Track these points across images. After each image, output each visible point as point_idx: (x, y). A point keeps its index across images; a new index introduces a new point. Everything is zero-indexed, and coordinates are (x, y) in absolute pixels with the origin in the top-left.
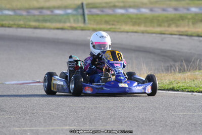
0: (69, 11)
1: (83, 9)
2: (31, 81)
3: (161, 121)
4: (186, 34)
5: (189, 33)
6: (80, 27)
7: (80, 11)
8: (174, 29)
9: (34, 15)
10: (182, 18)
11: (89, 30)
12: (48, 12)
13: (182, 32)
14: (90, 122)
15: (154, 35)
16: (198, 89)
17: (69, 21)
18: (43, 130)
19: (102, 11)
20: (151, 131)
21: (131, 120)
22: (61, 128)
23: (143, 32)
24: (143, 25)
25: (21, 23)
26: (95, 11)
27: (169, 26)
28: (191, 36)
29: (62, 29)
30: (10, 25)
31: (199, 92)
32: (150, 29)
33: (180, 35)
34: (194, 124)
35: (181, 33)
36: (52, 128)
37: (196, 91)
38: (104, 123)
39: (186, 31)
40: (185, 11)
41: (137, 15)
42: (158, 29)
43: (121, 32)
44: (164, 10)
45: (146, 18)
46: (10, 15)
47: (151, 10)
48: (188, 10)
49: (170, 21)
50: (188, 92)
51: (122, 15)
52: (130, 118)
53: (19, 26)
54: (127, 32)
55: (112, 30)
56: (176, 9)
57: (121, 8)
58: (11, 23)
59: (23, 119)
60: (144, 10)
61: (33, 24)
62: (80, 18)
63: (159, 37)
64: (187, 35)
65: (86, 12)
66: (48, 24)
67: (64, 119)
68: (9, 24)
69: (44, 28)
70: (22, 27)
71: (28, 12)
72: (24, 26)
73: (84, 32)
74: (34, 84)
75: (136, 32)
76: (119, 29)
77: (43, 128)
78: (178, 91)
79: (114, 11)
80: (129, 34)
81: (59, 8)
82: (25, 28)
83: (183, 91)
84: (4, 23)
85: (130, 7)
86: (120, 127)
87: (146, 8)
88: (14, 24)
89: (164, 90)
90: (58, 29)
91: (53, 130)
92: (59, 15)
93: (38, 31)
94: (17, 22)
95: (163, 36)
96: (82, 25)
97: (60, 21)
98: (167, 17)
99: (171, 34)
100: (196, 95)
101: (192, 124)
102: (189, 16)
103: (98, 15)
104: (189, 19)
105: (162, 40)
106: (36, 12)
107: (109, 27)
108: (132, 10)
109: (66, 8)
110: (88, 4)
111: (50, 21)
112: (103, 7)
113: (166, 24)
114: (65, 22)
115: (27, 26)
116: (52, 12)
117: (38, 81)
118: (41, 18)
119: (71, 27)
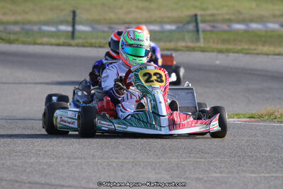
1: (197, 24)
6: (200, 47)
11: (213, 51)
17: (183, 39)
19: (213, 27)
43: (258, 54)
47: (282, 26)
51: (246, 31)
54: (267, 55)
55: (245, 52)
68: (100, 43)
73: (206, 53)
75: (279, 55)
76: (255, 50)
79: (229, 26)
80: (270, 57)
84: (93, 41)
85: (252, 21)
87: (274, 22)
108: (254, 26)
110: (202, 16)
119: (187, 47)
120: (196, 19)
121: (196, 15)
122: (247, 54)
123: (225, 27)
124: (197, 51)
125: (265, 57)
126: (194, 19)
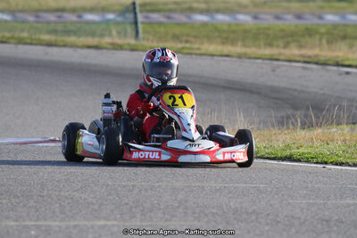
0: (111, 16)
1: (135, 13)
2: (40, 139)
3: (268, 215)
4: (315, 60)
5: (322, 59)
6: (129, 44)
7: (130, 16)
8: (294, 51)
9: (48, 23)
10: (309, 32)
12: (73, 18)
13: (310, 57)
14: (142, 215)
15: (259, 61)
16: (335, 159)
17: (110, 35)
18: (60, 227)
19: (169, 17)
20: (249, 232)
21: (215, 211)
22: (91, 223)
23: (240, 56)
24: (240, 43)
25: (25, 35)
26: (155, 16)
27: (286, 46)
28: (325, 64)
29: (97, 47)
30: (4, 40)
31: (336, 164)
32: (251, 51)
33: (305, 62)
34: (327, 221)
35: (307, 59)
36: (76, 223)
37: (332, 163)
38: (167, 216)
39: (316, 56)
40: (316, 21)
41: (229, 25)
42: (267, 52)
43: (201, 55)
44: (278, 18)
45: (246, 32)
46: (6, 21)
47: (256, 17)
48: (320, 18)
49: (289, 37)
50: (317, 163)
51: (204, 24)
52: (213, 208)
53: (21, 42)
54: (212, 55)
55: (186, 51)
56: (299, 17)
57: (201, 12)
58: (7, 34)
59: (24, 206)
60: (241, 17)
61: (46, 37)
62: (130, 29)
63: (267, 65)
64: (317, 63)
65: (140, 18)
66: (72, 39)
67: (96, 207)
69: (65, 46)
70: (26, 44)
71: (37, 17)
72: (29, 41)
73: (136, 53)
74: (46, 144)
75: (227, 56)
76: (199, 49)
77: (57, 223)
78: (299, 161)
79: (189, 18)
80: (216, 58)
81: (92, 10)
82: (31, 44)
83: (308, 162)
85: (218, 11)
86: (196, 222)
87: (245, 13)
88: (13, 38)
89: (274, 159)
90: (89, 47)
91: (75, 226)
92: (93, 23)
93: (54, 50)
94: (17, 35)
95: (275, 63)
96: (132, 41)
97: (93, 34)
98: (282, 30)
99: (290, 61)
100: (330, 169)
101: (322, 220)
102: (323, 30)
103: (161, 24)
104: (322, 34)
105: (273, 71)
106: (52, 17)
107: (180, 46)
108: (220, 17)
109: (104, 10)
110: (143, 5)
111: (75, 33)
112: (170, 11)
113: (281, 43)
114: (102, 36)
115: (34, 42)
116: (80, 17)
117: (52, 138)
118: (60, 27)
119: (112, 44)
120: (135, 8)
121: (134, 4)
122: (187, 54)
123: (182, 18)
124: (126, 49)
125: (210, 58)
126: (131, 8)
